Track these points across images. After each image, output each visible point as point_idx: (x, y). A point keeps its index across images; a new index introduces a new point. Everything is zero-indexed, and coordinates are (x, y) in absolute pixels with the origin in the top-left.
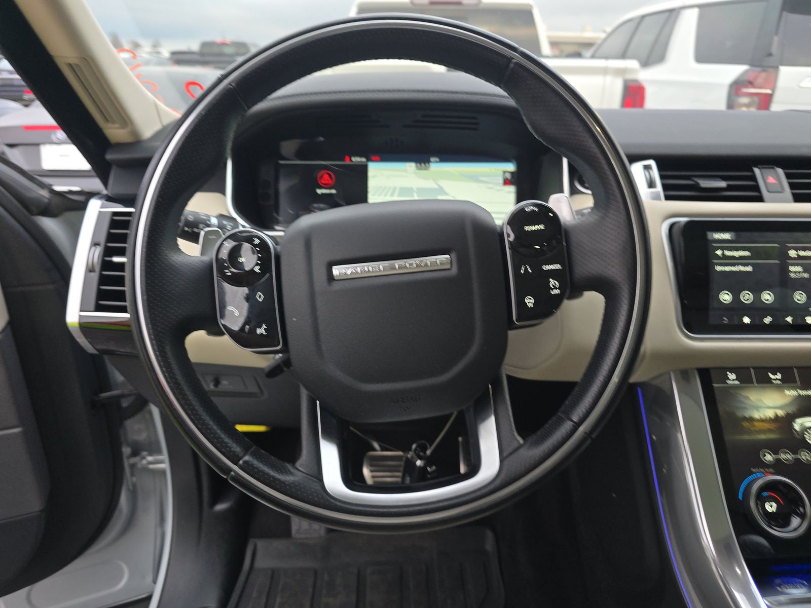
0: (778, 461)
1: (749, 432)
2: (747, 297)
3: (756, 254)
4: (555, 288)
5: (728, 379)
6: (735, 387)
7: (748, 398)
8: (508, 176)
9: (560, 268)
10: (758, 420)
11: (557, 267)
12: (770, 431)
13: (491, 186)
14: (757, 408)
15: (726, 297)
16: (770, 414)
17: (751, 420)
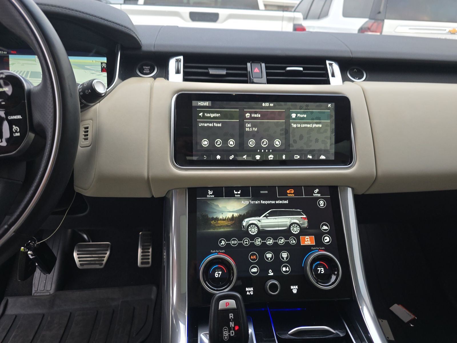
0: (228, 245)
1: (214, 227)
2: (219, 143)
3: (224, 116)
4: (16, 132)
5: (208, 194)
6: (212, 199)
7: (218, 206)
8: (104, 65)
9: (21, 118)
10: (221, 220)
11: (19, 117)
12: (227, 226)
13: (93, 72)
14: (222, 212)
15: (205, 143)
16: (229, 215)
17: (217, 219)
